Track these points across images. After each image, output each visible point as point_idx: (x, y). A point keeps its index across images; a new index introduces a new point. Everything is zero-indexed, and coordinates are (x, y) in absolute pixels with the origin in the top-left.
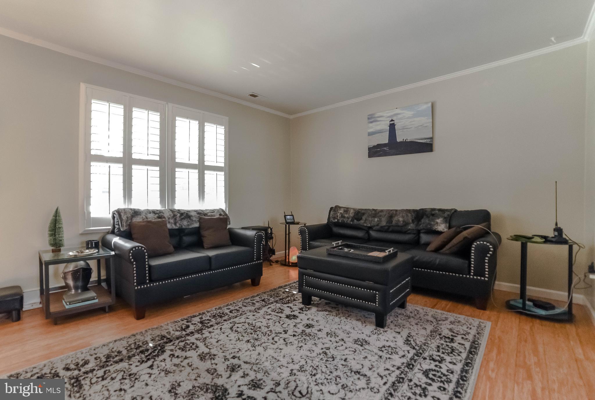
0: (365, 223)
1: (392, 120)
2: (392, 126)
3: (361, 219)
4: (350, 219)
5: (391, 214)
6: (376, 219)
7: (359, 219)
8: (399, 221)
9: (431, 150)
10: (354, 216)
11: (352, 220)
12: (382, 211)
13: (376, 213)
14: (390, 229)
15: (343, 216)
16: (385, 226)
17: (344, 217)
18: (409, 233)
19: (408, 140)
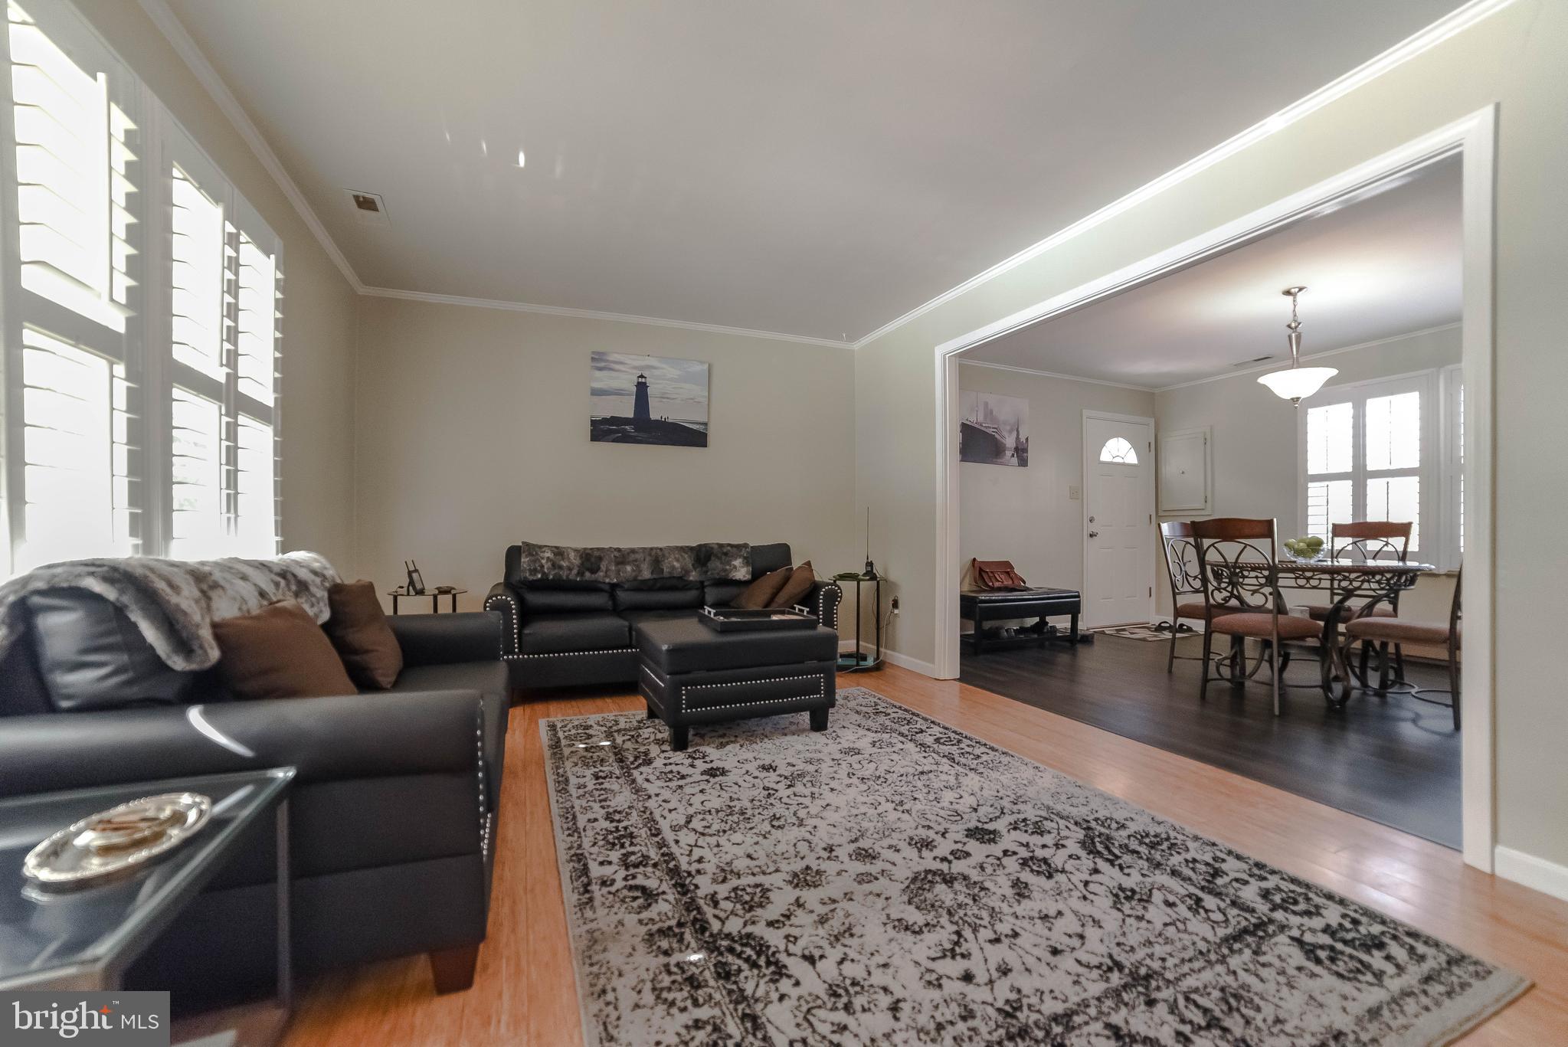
0: (606, 576)
1: (642, 376)
2: (642, 388)
3: (598, 569)
4: (575, 571)
5: (656, 556)
6: (629, 568)
7: (594, 570)
8: (673, 567)
9: (704, 444)
10: (582, 564)
11: (580, 573)
12: (633, 551)
13: (623, 557)
14: (658, 585)
15: (554, 565)
16: (649, 580)
17: (561, 567)
18: (690, 589)
19: (670, 421)
